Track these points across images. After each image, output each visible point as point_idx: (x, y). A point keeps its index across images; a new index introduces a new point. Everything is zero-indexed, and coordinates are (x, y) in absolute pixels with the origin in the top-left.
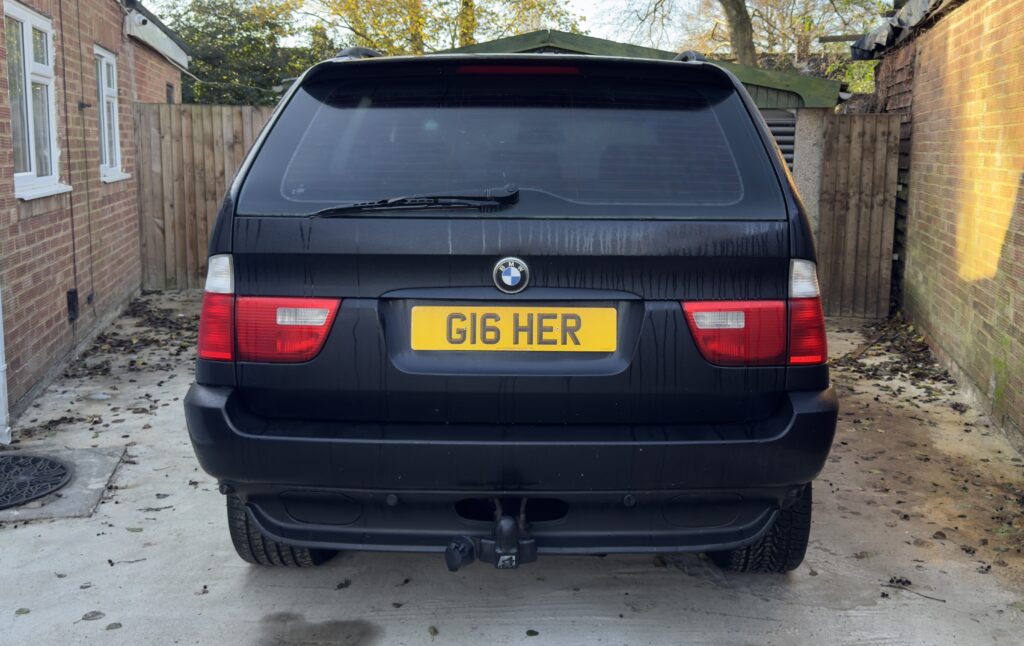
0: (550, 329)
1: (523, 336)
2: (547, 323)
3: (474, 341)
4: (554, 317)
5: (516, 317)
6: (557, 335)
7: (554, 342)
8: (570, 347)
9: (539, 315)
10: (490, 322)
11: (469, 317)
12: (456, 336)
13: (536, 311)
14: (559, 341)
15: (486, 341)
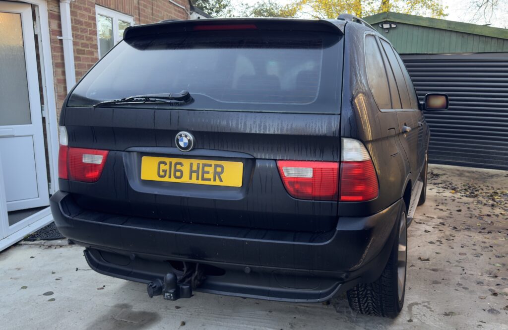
0: (208, 172)
1: (194, 175)
2: (206, 169)
3: (170, 177)
4: (210, 165)
5: (191, 164)
6: (211, 176)
7: (209, 180)
8: (218, 183)
9: (203, 164)
10: (178, 167)
11: (168, 164)
12: (162, 173)
13: (202, 162)
14: (212, 180)
15: (176, 177)
